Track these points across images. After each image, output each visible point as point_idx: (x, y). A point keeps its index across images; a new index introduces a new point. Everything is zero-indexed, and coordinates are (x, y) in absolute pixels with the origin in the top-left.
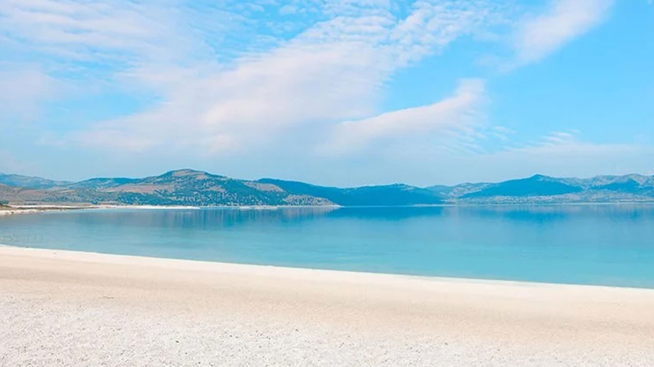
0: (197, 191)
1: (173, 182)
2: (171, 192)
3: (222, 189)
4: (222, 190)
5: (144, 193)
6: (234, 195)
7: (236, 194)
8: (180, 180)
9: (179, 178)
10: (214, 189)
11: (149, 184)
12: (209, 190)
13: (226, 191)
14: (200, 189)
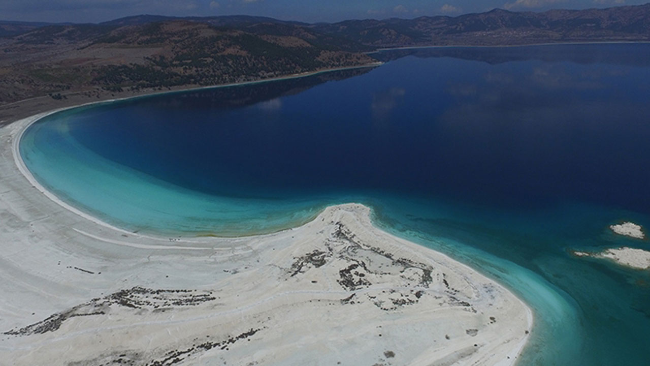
0: (209, 56)
1: (167, 42)
2: (170, 59)
3: (242, 51)
4: (244, 53)
5: (131, 64)
6: (262, 59)
7: (263, 57)
8: (176, 38)
9: (173, 34)
10: (230, 51)
11: (131, 45)
12: (226, 53)
13: (248, 53)
14: (212, 53)
